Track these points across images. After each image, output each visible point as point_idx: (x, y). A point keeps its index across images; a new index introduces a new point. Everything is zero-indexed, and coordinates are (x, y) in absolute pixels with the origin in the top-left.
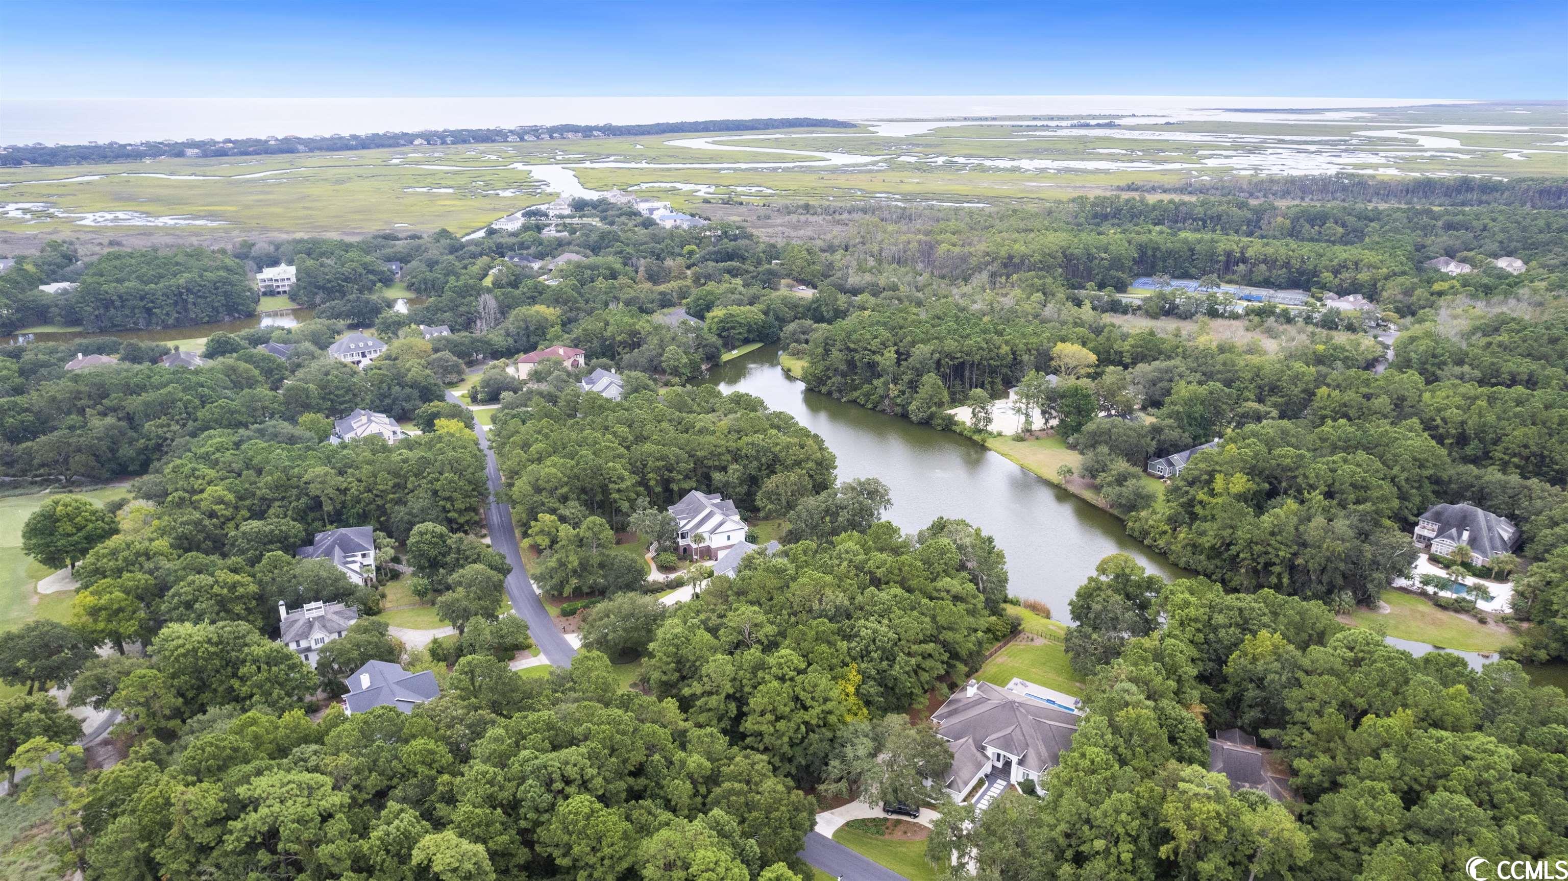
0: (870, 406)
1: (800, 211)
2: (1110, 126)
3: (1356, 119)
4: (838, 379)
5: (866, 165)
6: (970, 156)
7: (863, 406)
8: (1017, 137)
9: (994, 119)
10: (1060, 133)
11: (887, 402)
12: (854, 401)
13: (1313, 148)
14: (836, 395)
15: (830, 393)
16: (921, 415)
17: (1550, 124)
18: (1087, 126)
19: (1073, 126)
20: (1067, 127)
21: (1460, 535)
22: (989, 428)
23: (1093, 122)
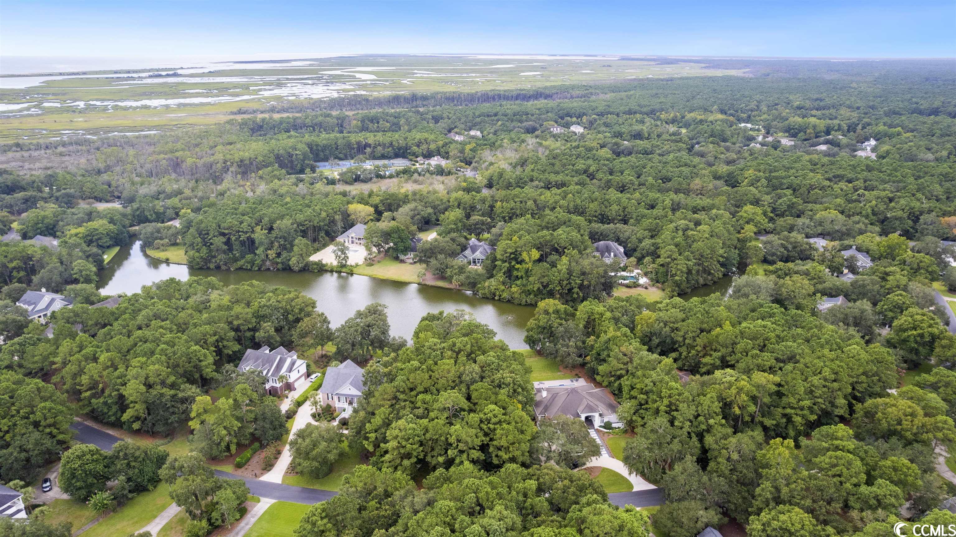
0: (257, 269)
1: (14, 148)
2: (175, 75)
3: (310, 65)
4: (222, 256)
5: (20, 111)
6: (103, 100)
7: (250, 270)
8: (117, 85)
9: (84, 73)
10: (145, 81)
11: (268, 263)
12: (240, 269)
13: (310, 82)
14: (224, 267)
15: (218, 267)
16: (300, 265)
17: (401, 66)
18: (160, 76)
19: (150, 77)
20: (146, 78)
21: (610, 255)
22: (348, 263)
23: (164, 73)
